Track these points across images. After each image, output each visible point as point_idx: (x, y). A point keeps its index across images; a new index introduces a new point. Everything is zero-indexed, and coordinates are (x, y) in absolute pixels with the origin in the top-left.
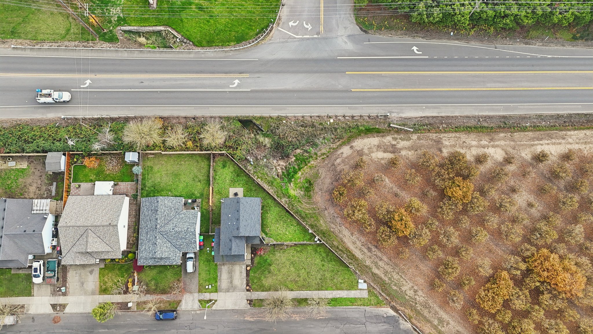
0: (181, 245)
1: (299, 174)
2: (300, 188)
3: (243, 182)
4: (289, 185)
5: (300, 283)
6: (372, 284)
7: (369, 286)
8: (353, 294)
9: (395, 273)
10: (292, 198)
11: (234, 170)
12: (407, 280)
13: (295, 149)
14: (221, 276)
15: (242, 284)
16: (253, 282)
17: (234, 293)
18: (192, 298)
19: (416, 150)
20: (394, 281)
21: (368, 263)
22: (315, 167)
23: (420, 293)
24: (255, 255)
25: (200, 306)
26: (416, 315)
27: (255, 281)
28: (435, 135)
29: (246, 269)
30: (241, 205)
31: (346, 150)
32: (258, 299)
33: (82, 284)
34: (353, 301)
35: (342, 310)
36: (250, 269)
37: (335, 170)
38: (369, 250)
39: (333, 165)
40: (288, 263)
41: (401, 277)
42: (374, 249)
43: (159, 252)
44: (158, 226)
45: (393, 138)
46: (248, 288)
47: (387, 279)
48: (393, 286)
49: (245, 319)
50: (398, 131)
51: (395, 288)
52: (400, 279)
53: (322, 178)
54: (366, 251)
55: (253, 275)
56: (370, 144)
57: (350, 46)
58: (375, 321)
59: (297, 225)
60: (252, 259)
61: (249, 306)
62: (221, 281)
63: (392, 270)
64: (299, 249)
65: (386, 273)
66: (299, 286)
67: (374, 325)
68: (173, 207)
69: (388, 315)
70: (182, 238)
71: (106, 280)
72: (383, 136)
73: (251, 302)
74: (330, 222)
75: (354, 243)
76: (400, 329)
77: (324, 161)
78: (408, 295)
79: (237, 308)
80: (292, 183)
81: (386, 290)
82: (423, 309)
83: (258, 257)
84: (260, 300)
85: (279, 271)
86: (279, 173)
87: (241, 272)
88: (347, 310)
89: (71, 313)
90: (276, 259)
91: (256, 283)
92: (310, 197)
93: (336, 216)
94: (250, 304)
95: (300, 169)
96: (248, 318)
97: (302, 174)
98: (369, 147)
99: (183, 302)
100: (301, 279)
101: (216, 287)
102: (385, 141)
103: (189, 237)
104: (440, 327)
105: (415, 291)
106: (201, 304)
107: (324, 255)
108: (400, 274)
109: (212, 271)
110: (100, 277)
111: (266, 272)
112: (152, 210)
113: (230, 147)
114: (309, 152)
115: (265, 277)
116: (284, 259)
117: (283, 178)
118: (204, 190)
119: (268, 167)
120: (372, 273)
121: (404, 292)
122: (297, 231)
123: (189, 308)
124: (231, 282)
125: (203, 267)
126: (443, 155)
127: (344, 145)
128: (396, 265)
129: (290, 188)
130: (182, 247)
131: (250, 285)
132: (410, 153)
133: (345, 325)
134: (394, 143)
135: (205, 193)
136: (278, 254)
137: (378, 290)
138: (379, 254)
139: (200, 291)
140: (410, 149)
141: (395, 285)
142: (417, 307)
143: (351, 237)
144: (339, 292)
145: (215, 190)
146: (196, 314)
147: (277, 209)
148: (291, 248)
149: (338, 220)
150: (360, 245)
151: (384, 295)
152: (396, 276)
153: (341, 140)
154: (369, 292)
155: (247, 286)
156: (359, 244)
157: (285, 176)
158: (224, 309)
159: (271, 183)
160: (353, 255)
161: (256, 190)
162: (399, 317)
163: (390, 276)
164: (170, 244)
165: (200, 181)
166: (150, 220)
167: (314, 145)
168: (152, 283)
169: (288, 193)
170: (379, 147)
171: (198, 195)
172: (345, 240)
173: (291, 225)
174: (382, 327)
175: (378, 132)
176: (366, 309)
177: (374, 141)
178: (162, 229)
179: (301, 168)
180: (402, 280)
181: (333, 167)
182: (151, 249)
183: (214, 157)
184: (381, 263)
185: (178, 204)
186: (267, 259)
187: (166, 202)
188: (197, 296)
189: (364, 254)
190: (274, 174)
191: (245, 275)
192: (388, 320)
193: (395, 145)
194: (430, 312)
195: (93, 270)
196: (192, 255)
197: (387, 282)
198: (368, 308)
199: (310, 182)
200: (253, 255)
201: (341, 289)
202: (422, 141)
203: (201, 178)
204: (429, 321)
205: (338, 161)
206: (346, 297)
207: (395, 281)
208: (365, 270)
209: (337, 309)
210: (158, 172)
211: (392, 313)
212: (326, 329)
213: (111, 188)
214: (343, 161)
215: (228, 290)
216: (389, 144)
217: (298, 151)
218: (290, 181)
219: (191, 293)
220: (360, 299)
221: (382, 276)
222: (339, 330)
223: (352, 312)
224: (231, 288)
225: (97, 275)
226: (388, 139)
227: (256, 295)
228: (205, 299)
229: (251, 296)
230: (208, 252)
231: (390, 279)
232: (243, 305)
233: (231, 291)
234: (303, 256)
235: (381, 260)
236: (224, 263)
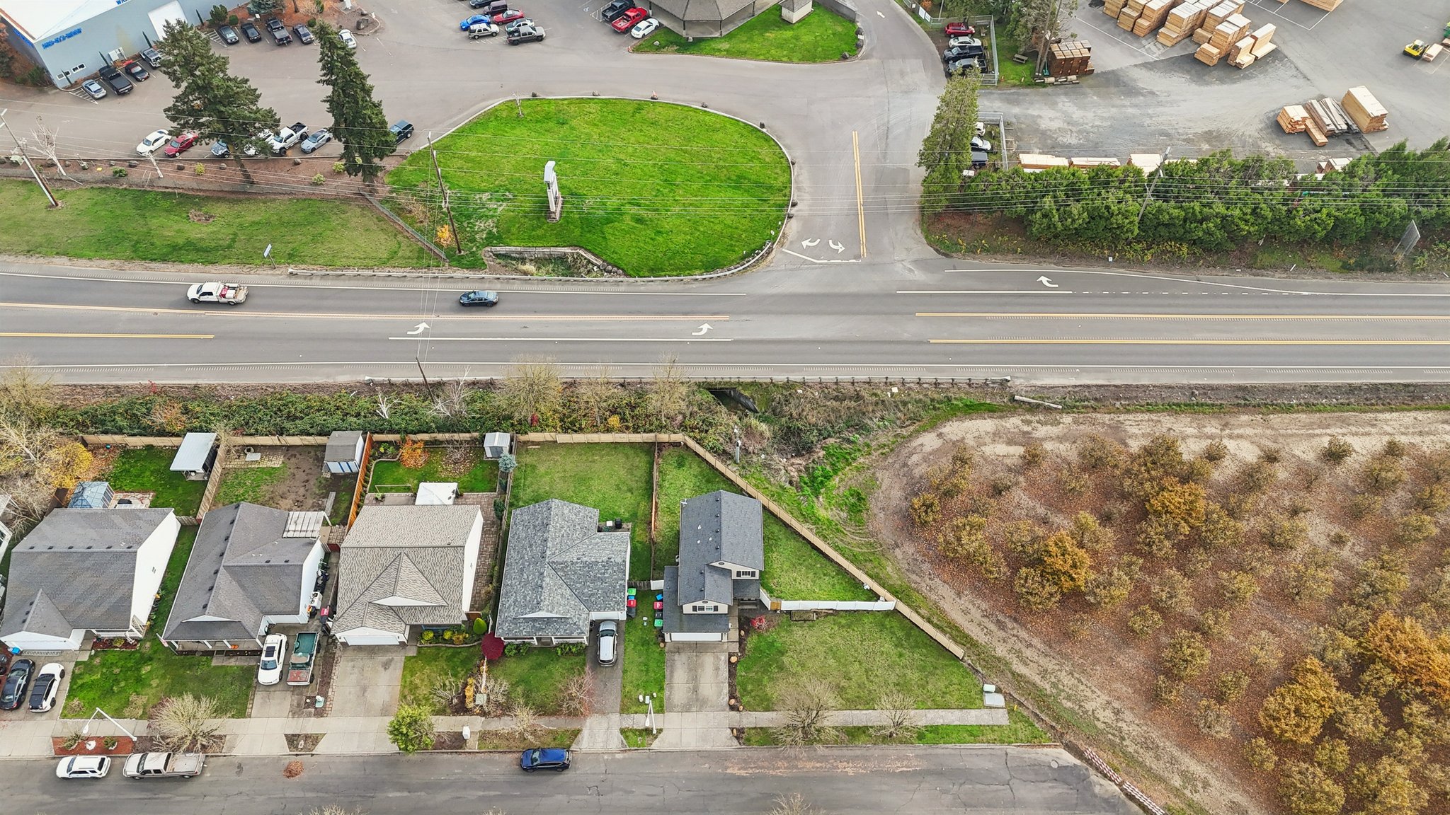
0: (592, 595)
1: (835, 481)
2: (839, 506)
4: (815, 499)
5: (851, 694)
6: (1016, 696)
7: (1008, 697)
8: (972, 717)
9: (1064, 673)
10: (822, 524)
11: (702, 472)
12: (1093, 688)
13: (824, 438)
14: (672, 676)
15: (720, 693)
16: (745, 690)
17: (701, 715)
18: (606, 725)
19: (1074, 442)
20: (1064, 691)
21: (1001, 651)
22: (868, 469)
23: (1128, 716)
24: (747, 633)
25: (622, 743)
26: (1128, 765)
27: (750, 687)
28: (1107, 417)
29: (729, 662)
30: (723, 505)
31: (929, 441)
32: (755, 728)
33: (364, 689)
34: (975, 732)
35: (953, 752)
36: (738, 661)
37: (909, 474)
38: (1001, 625)
39: (905, 465)
40: (821, 649)
41: (1079, 681)
42: (1010, 624)
44: (548, 553)
45: (1023, 421)
46: (733, 701)
47: (1048, 687)
48: (1064, 702)
49: (728, 771)
50: (1033, 408)
51: (1069, 704)
52: (1078, 687)
53: (884, 488)
54: (993, 627)
55: (743, 674)
56: (977, 430)
57: (919, 276)
58: (1032, 777)
59: (837, 574)
60: (741, 641)
61: (735, 742)
62: (671, 688)
63: (1057, 667)
64: (843, 622)
65: (1044, 673)
66: (848, 700)
67: (1031, 786)
68: (578, 525)
69: (1062, 763)
70: (595, 579)
71: (417, 681)
72: (1001, 417)
73: (739, 734)
74: (908, 570)
75: (966, 612)
76: (1095, 796)
77: (885, 459)
78: (1102, 719)
79: (708, 747)
80: (821, 497)
81: (1049, 708)
82: (1141, 751)
83: (755, 637)
84: (761, 728)
85: (803, 665)
86: (793, 477)
87: (717, 669)
88: (963, 752)
89: (328, 756)
90: (794, 643)
91: (752, 691)
92: (860, 523)
93: (920, 559)
94: (737, 738)
95: (835, 472)
96: (734, 770)
97: (841, 480)
98: (977, 434)
99: (586, 732)
100: (853, 684)
101: (662, 701)
102: (1008, 425)
103: (611, 575)
104: (1187, 792)
105: (1117, 712)
106: (626, 738)
107: (900, 634)
108: (1076, 675)
109: (653, 665)
110: (404, 676)
111: (774, 669)
112: (535, 527)
113: (693, 429)
114: (853, 442)
115: (771, 679)
116: (811, 641)
117: (802, 487)
118: (639, 506)
119: (769, 468)
120: (1013, 673)
121: (1090, 713)
122: (837, 587)
123: (599, 746)
124: (695, 690)
125: (633, 657)
126: (1132, 451)
127: (924, 431)
128: (1066, 657)
129: (816, 505)
130: (593, 599)
131: (738, 694)
132: (1062, 447)
133: (961, 785)
134: (1026, 428)
135: (641, 512)
136: (798, 632)
137: (1030, 707)
138: (1023, 634)
139: (624, 710)
140: (1061, 439)
141: (1068, 698)
142: (1127, 746)
143: (957, 599)
144: (942, 712)
145: (661, 506)
146: (614, 760)
147: (792, 544)
148: (827, 619)
149: (926, 567)
150: (979, 616)
151: (1047, 719)
152: (1067, 680)
153: (917, 423)
154: (1011, 711)
155: (730, 698)
156: (976, 614)
157: (805, 483)
158: (678, 749)
159: (776, 498)
160: (967, 636)
162: (1087, 769)
163: (1053, 679)
164: (569, 592)
165: (630, 490)
166: (531, 546)
167: (862, 428)
168: (518, 689)
169: (814, 515)
170: (996, 436)
171: (627, 516)
172: (945, 605)
173: (825, 575)
174: (1050, 791)
175: (992, 410)
176: (1008, 751)
177: (986, 425)
178: (556, 559)
179: (839, 470)
180: (1082, 687)
181: (906, 469)
183: (660, 450)
184: (1028, 653)
185: (588, 520)
186: (774, 641)
187: (566, 512)
188: (616, 721)
189: (989, 633)
190: (783, 479)
191: (727, 674)
192: (1062, 774)
193: (1028, 433)
194: (1158, 758)
195: (391, 660)
196: (613, 627)
197: (1048, 692)
198: (1012, 750)
199: (859, 494)
200: (743, 633)
201: (946, 706)
202: (1082, 427)
203: (634, 485)
204: (1160, 779)
205: (915, 458)
206: (958, 723)
207: (1067, 690)
208: (997, 666)
209: (940, 751)
210: (547, 473)
211: (1069, 759)
212: (917, 796)
213: (451, 494)
214: (925, 460)
215: (687, 709)
216: (1016, 430)
217: (831, 441)
218: (817, 494)
219: (603, 712)
220: (992, 728)
221: (1037, 679)
222: (950, 797)
223: (977, 757)
224: (696, 702)
225: (399, 673)
226: (1014, 422)
227: (751, 719)
228: (635, 727)
229: (740, 721)
230: (645, 625)
231: (1054, 685)
232: (723, 740)
233: (694, 709)
234: (854, 636)
235: (1029, 645)
236: (680, 648)
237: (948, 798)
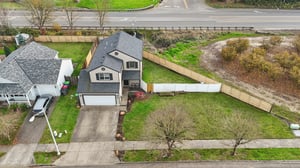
0: (38, 76)
1: (181, 52)
2: (184, 59)
8: (289, 143)
14: (81, 121)
15: (110, 131)
16: (128, 129)
17: (95, 144)
18: (24, 150)
24: (132, 102)
25: (32, 161)
27: (131, 127)
29: (120, 115)
32: (132, 151)
35: (284, 166)
36: (125, 115)
37: (216, 51)
38: (287, 98)
42: (292, 98)
46: (119, 135)
53: (205, 54)
55: (128, 120)
60: (128, 105)
61: (117, 159)
62: (79, 128)
70: (42, 68)
73: (120, 155)
77: (204, 47)
79: (96, 163)
80: (174, 57)
83: (137, 103)
84: (137, 151)
87: (111, 118)
88: (291, 166)
91: (133, 129)
94: (119, 157)
97: (184, 52)
99: (8, 155)
100: (200, 125)
101: (70, 136)
106: (37, 158)
107: (226, 102)
109: (70, 117)
115: (145, 123)
116: (172, 105)
123: (14, 163)
124: (94, 130)
127: (220, 40)
130: (38, 78)
131: (123, 131)
136: (163, 101)
139: (42, 141)
143: (256, 88)
144: (266, 141)
148: (180, 95)
149: (233, 78)
150: (271, 95)
153: (217, 38)
155: (117, 134)
157: (167, 53)
164: (23, 73)
167: (192, 39)
173: (178, 80)
179: (183, 49)
181: (214, 49)
186: (148, 105)
187: (38, 47)
188: (34, 147)
190: (156, 52)
191: (117, 121)
199: (193, 56)
200: (130, 101)
205: (218, 47)
209: (272, 165)
215: (86, 140)
218: (172, 55)
219: (26, 143)
224: (93, 136)
227: (129, 146)
228: (46, 151)
229: (122, 147)
232: (108, 158)
233: (91, 140)
234: (198, 103)
236: (89, 108)
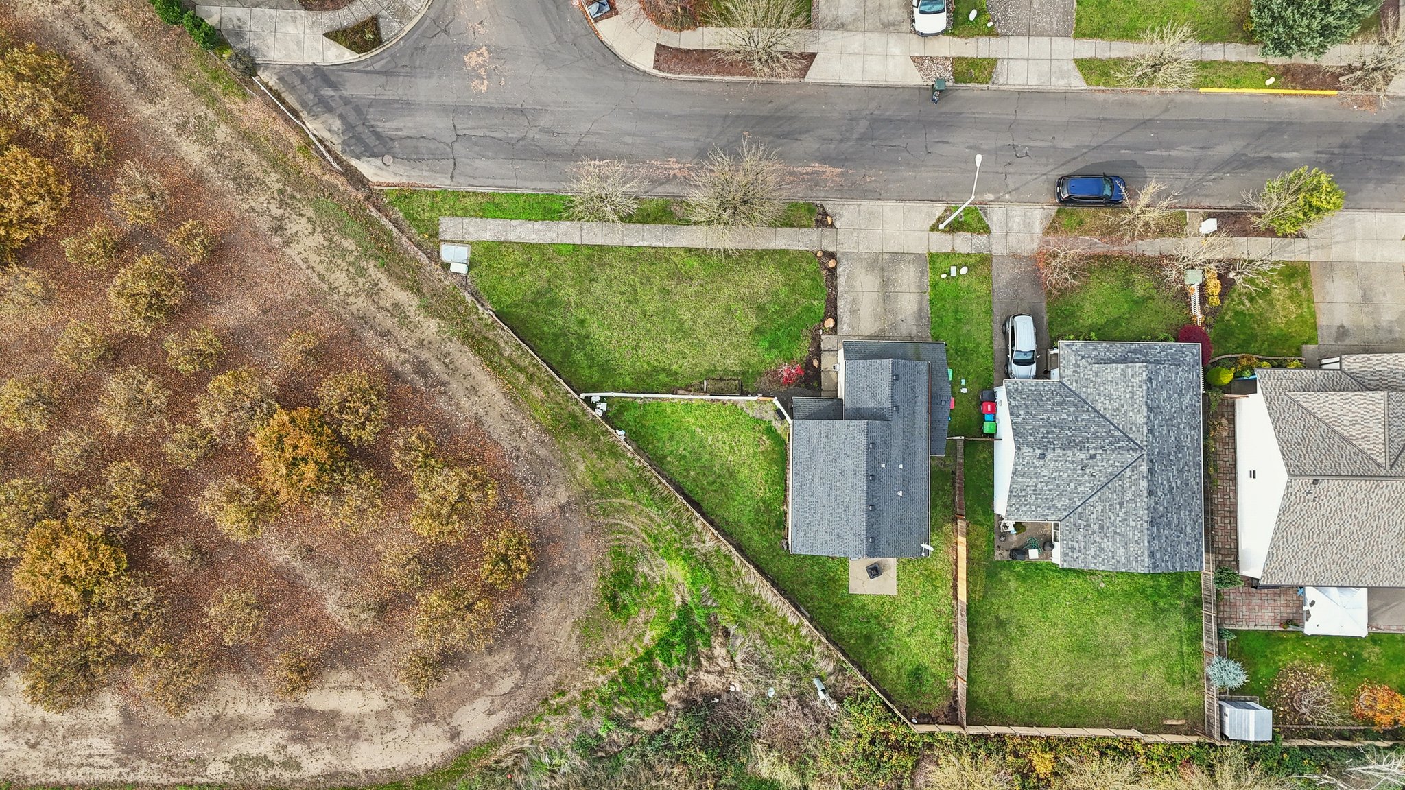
0: (1060, 404)
1: (651, 635)
2: (648, 586)
3: (851, 613)
4: (689, 599)
5: (662, 269)
6: (423, 257)
7: (434, 255)
8: (490, 230)
9: (342, 290)
10: (679, 550)
11: (880, 658)
12: (304, 266)
13: (660, 731)
14: (920, 302)
15: (850, 277)
16: (814, 279)
17: (876, 248)
18: (1011, 239)
19: (216, 718)
20: (349, 264)
21: (431, 327)
22: (591, 661)
23: (264, 224)
25: (985, 213)
26: (285, 155)
27: (807, 283)
28: (141, 777)
29: (836, 321)
30: (862, 530)
31: (476, 722)
32: (800, 227)
33: (1366, 298)
34: (492, 208)
35: (528, 184)
36: (823, 321)
37: (522, 650)
38: (422, 369)
39: (526, 670)
40: (701, 334)
41: (322, 278)
42: (408, 370)
43: (1136, 380)
44: (1144, 468)
45: (298, 767)
46: (831, 264)
47: (372, 271)
48: (353, 247)
49: (839, 170)
51: (348, 244)
52: (327, 269)
53: (569, 622)
54: (436, 366)
55: (815, 303)
56: (386, 745)
58: (423, 145)
59: (665, 457)
61: (828, 208)
62: (920, 287)
63: (351, 299)
64: (662, 377)
66: (667, 261)
67: (428, 132)
68: (1094, 532)
69: (378, 162)
70: (1061, 424)
71: (1292, 307)
72: (336, 775)
73: (823, 220)
74: (552, 465)
75: (472, 391)
76: (342, 117)
77: (559, 683)
78: (304, 220)
79: (866, 205)
80: (678, 603)
81: (377, 239)
82: (260, 174)
83: (797, 356)
84: (792, 226)
85: (729, 311)
86: (724, 645)
87: (854, 312)
88: (513, 182)
90: (737, 347)
91: (803, 278)
92: (618, 554)
93: (529, 485)
94: (826, 214)
95: (649, 655)
96: (832, 171)
97: (639, 637)
98: (390, 736)
99: (1038, 230)
100: (657, 284)
101: (933, 269)
102: (328, 756)
103: (1037, 429)
104: (211, 116)
105: (279, 229)
106: (980, 220)
107: (578, 356)
108: (325, 287)
109: (949, 319)
110: (1313, 315)
111: (771, 308)
112: (1169, 525)
113: (897, 747)
114: (610, 718)
115: (776, 294)
116: (712, 346)
117: (709, 624)
118: (985, 593)
119: (762, 666)
120: (419, 292)
121: (319, 230)
122: (666, 436)
123: (1018, 212)
124: (885, 283)
125: (981, 334)
126: (119, 699)
127: (481, 744)
128: (333, 315)
129: (686, 587)
130: (1058, 398)
131: (824, 272)
132: (242, 708)
133: (523, 139)
134: (296, 749)
135: (981, 581)
136: (732, 363)
137: (404, 239)
138: (390, 354)
139: (986, 260)
140: (241, 725)
141: (345, 252)
142: (278, 181)
143: (481, 413)
144: (534, 238)
146: (995, 192)
147: (731, 514)
148: (688, 381)
149: (521, 470)
150: (454, 384)
151: (384, 221)
152: (340, 279)
153: (491, 762)
154: (435, 235)
155: (835, 269)
156: (458, 389)
157: (702, 631)
158: (908, 204)
159: (753, 606)
160: (479, 352)
161: (805, 584)
162: (344, 151)
163: (361, 281)
164: (1100, 407)
165: (1000, 623)
166: (1171, 490)
167: (592, 749)
168: (1142, 292)
169: (693, 569)
170: (354, 735)
171: (1003, 575)
172: (501, 402)
173: (684, 457)
174: (401, 125)
176: (448, 182)
178: (1129, 457)
179: (642, 659)
180: (321, 268)
181: (526, 662)
182: (1164, 393)
183: (954, 708)
184: (389, 323)
185: (1076, 545)
186: (770, 349)
187: (1121, 551)
188: (996, 245)
189: (443, 357)
190: (742, 643)
191: (840, 303)
192: (379, 147)
193: (295, 739)
194: (240, 165)
195: (1337, 339)
196: (1016, 370)
197: (372, 263)
198: (444, 183)
199: (614, 608)
200: (816, 363)
201: (525, 247)
202: (193, 753)
203: (995, 635)
204: (247, 137)
205: (506, 684)
206: (513, 222)
207: (344, 265)
208: (442, 304)
210: (1145, 663)
211: (366, 168)
212: (585, 127)
213: (1312, 610)
214: (489, 681)
215: (897, 258)
216: (316, 745)
217: (650, 724)
218: (685, 612)
219: (1015, 256)
220: (467, 213)
221: (385, 282)
222: (541, 123)
223: (495, 175)
224: (884, 266)
225: (1322, 321)
226: (315, 763)
227: (806, 240)
228: (969, 235)
229: (821, 236)
230: (963, 382)
231: (362, 272)
232: (846, 213)
233: (885, 256)
234: (648, 356)
235: (385, 335)
237: (544, 121)
